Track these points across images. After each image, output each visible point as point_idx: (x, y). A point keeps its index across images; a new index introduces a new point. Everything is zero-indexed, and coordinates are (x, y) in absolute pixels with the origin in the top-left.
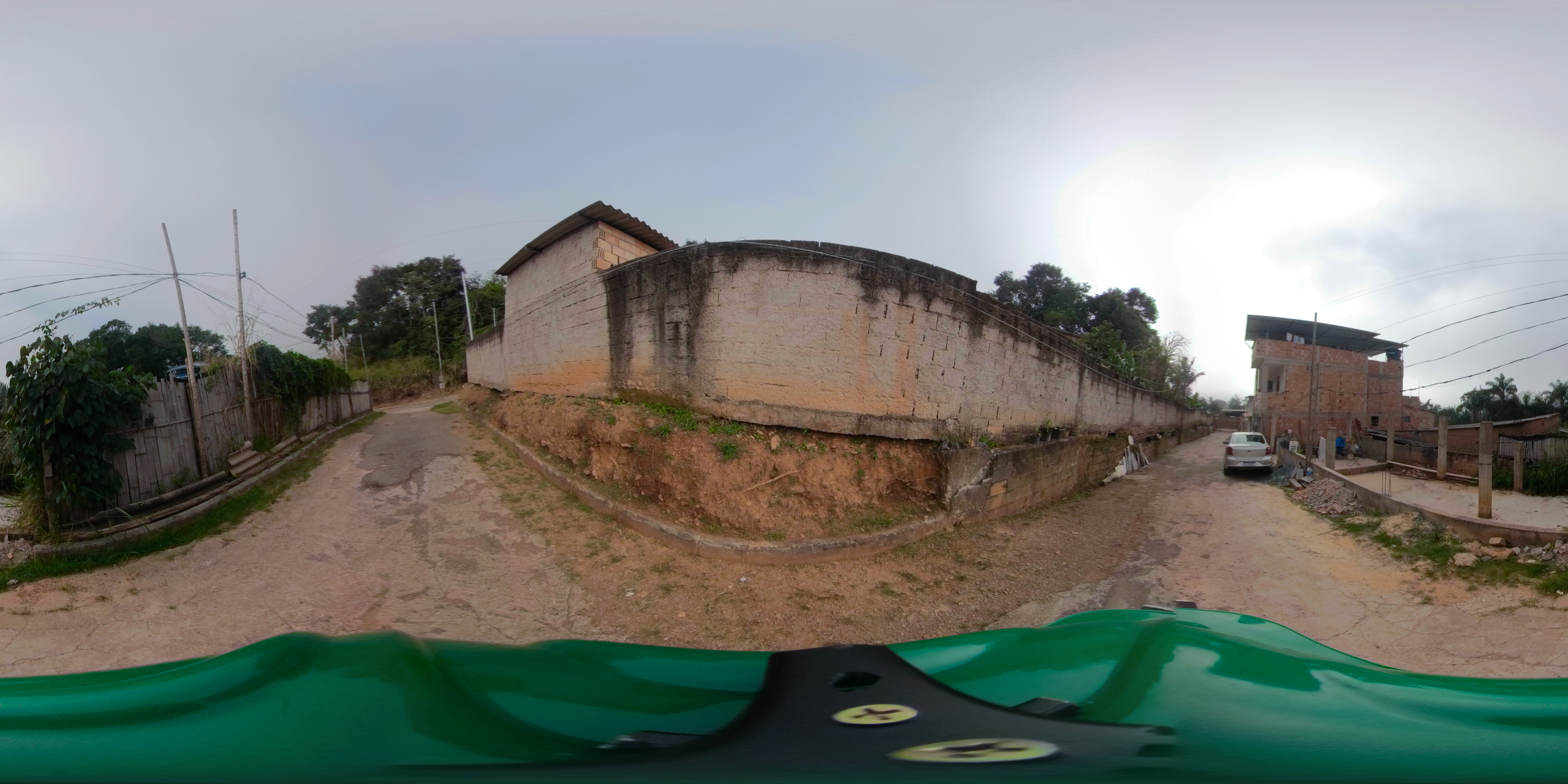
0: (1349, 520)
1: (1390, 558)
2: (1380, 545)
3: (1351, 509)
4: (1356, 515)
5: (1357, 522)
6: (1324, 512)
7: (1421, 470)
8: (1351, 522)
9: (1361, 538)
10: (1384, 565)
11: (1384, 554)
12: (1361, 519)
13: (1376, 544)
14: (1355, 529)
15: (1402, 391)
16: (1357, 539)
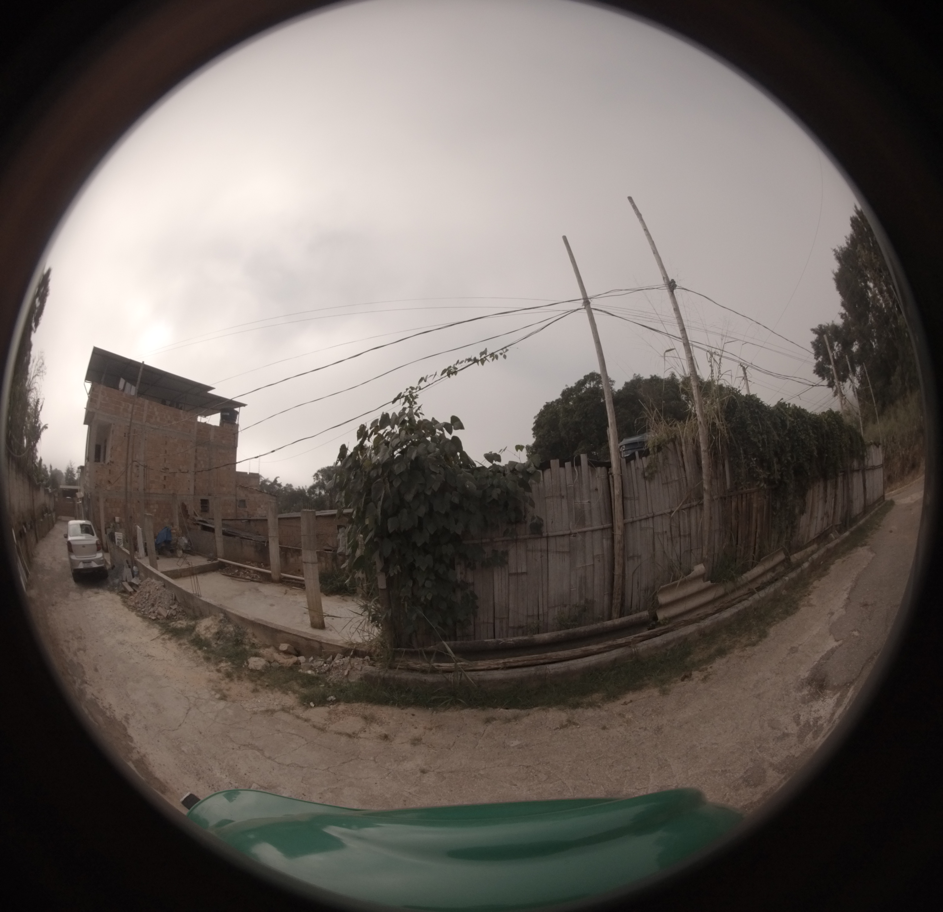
0: (173, 624)
1: (202, 660)
2: (196, 648)
3: (174, 613)
4: (179, 619)
5: (179, 626)
6: (153, 618)
7: (255, 571)
8: (174, 626)
9: (182, 641)
10: (197, 666)
11: (199, 657)
12: (182, 624)
13: (192, 647)
14: (176, 633)
15: (235, 463)
16: (179, 642)
